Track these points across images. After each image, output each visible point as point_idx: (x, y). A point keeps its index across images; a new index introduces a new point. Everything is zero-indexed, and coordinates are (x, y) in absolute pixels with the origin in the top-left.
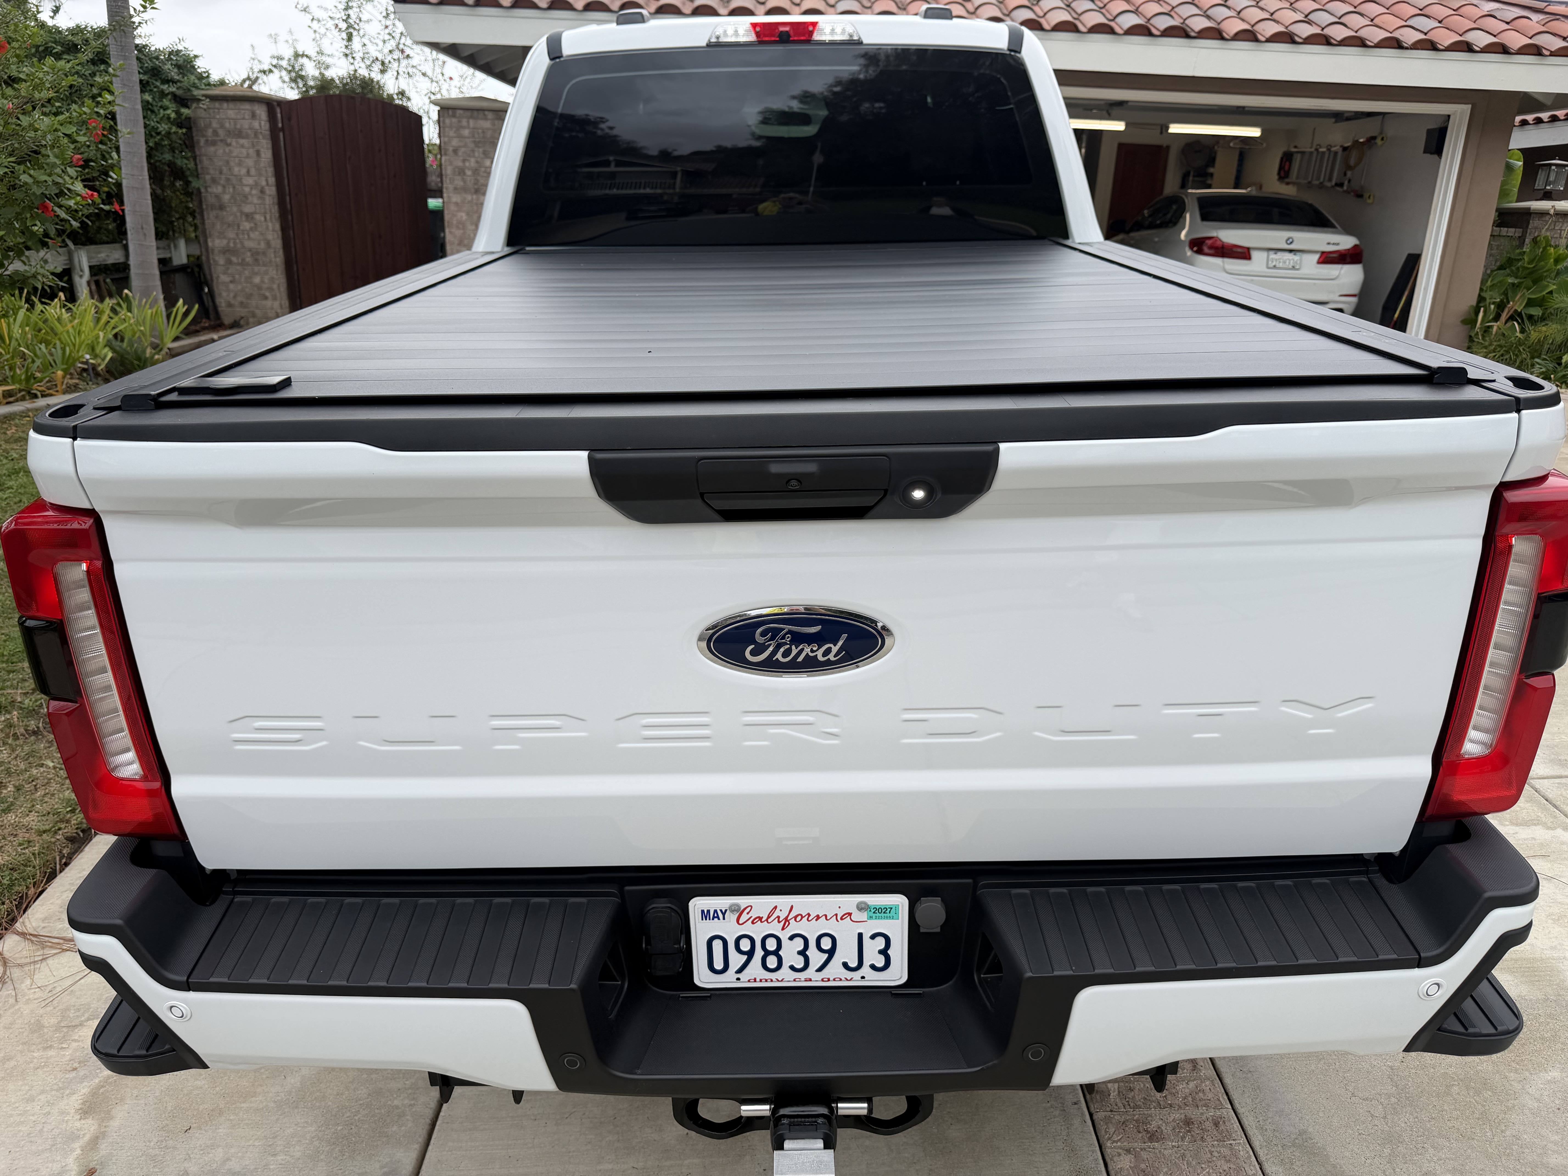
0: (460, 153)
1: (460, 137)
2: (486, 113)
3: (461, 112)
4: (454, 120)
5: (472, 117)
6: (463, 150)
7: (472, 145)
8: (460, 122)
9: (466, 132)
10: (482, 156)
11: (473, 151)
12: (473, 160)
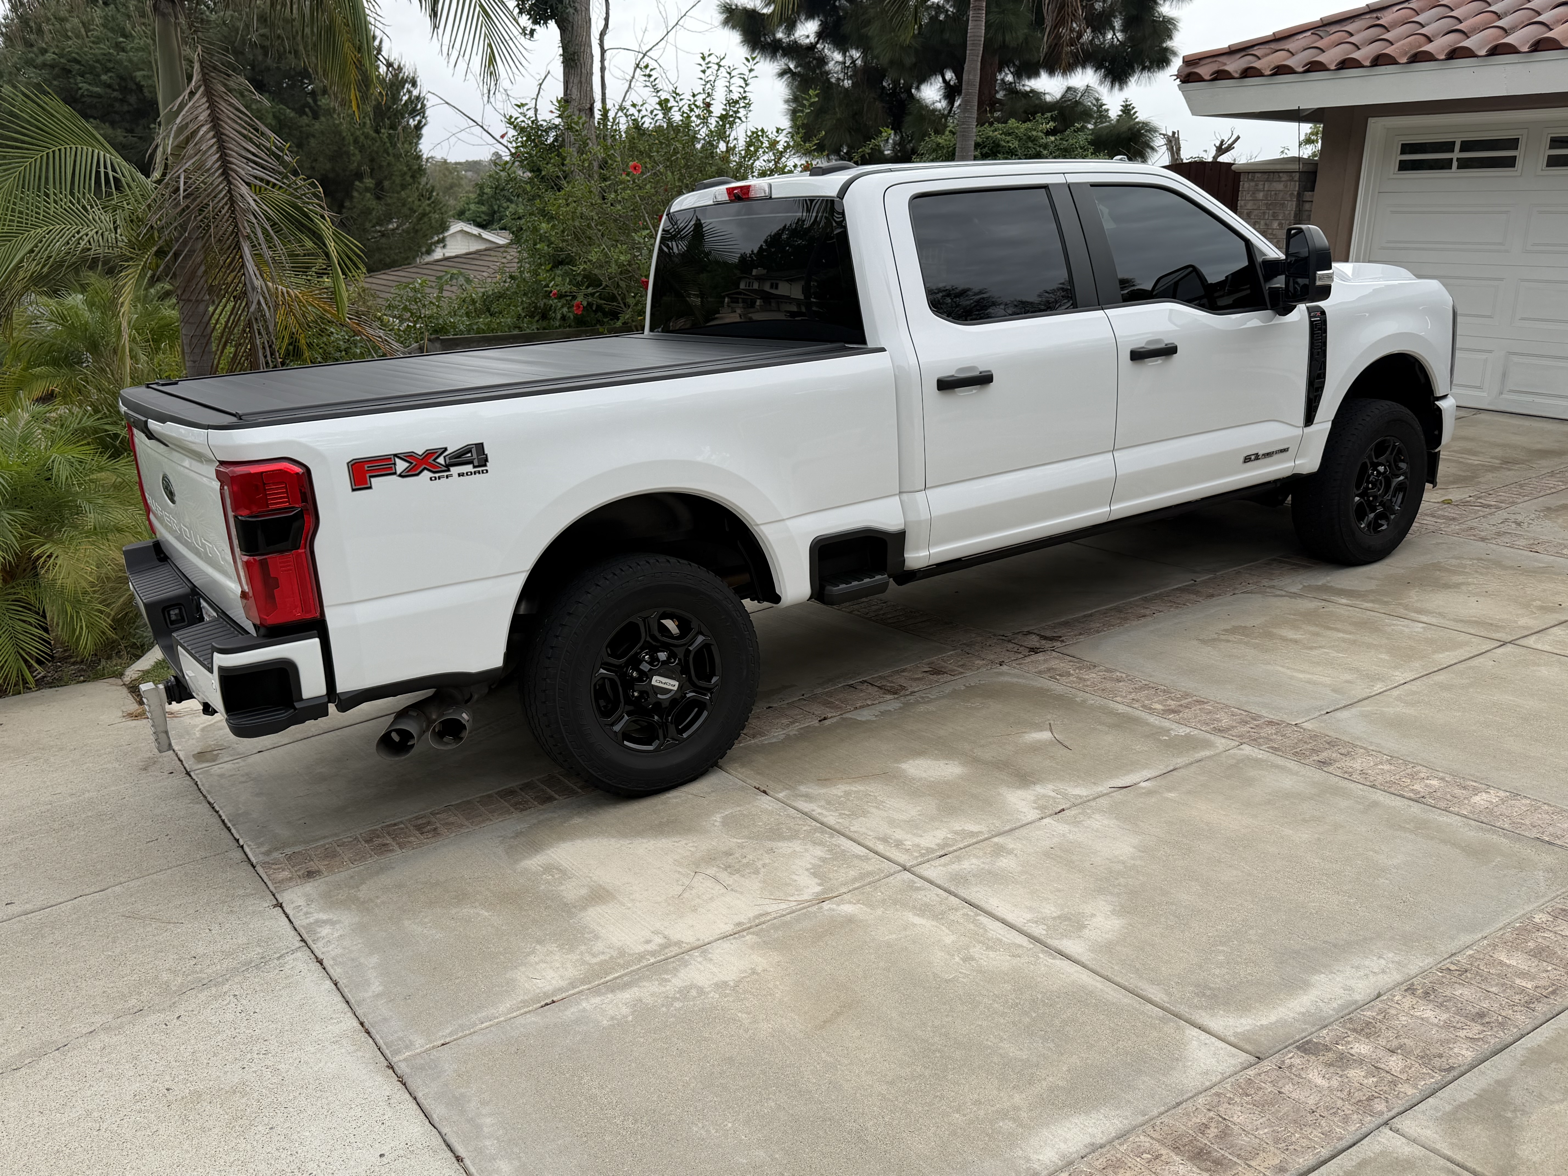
0: (1252, 217)
1: (1255, 200)
2: (1281, 175)
3: (1259, 175)
4: (1252, 184)
5: (1267, 180)
6: (1256, 212)
7: (1264, 208)
8: (1256, 185)
9: (1260, 195)
10: (1271, 218)
11: (1264, 213)
12: (1262, 222)
